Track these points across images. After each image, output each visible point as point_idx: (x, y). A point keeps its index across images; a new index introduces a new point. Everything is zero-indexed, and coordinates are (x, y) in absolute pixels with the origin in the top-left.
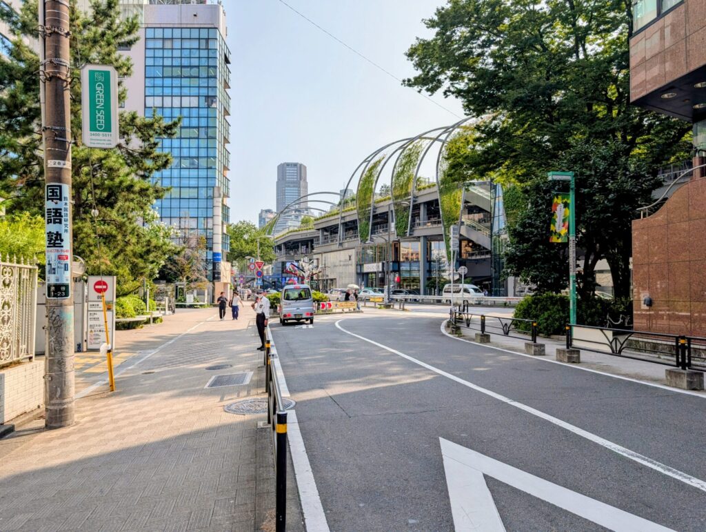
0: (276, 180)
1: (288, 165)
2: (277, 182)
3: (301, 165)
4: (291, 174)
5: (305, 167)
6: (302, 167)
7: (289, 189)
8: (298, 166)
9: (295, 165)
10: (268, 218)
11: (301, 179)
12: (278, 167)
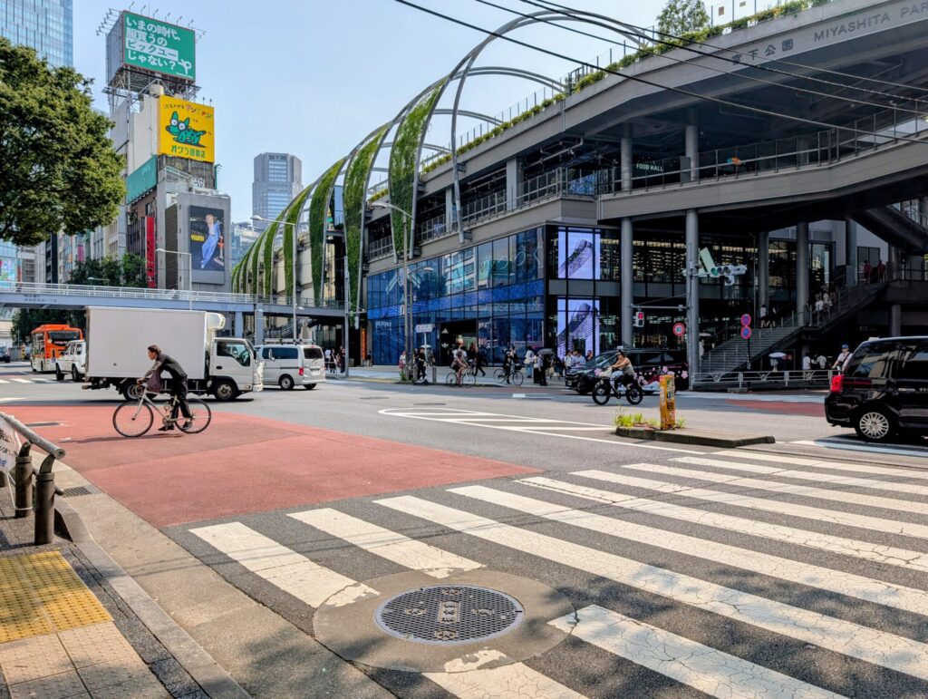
0: (252, 180)
1: (272, 157)
2: (253, 184)
3: (293, 158)
4: (276, 171)
5: (300, 162)
6: (295, 160)
7: (273, 195)
8: (289, 159)
9: (284, 157)
10: (244, 237)
11: (292, 180)
12: (256, 159)
